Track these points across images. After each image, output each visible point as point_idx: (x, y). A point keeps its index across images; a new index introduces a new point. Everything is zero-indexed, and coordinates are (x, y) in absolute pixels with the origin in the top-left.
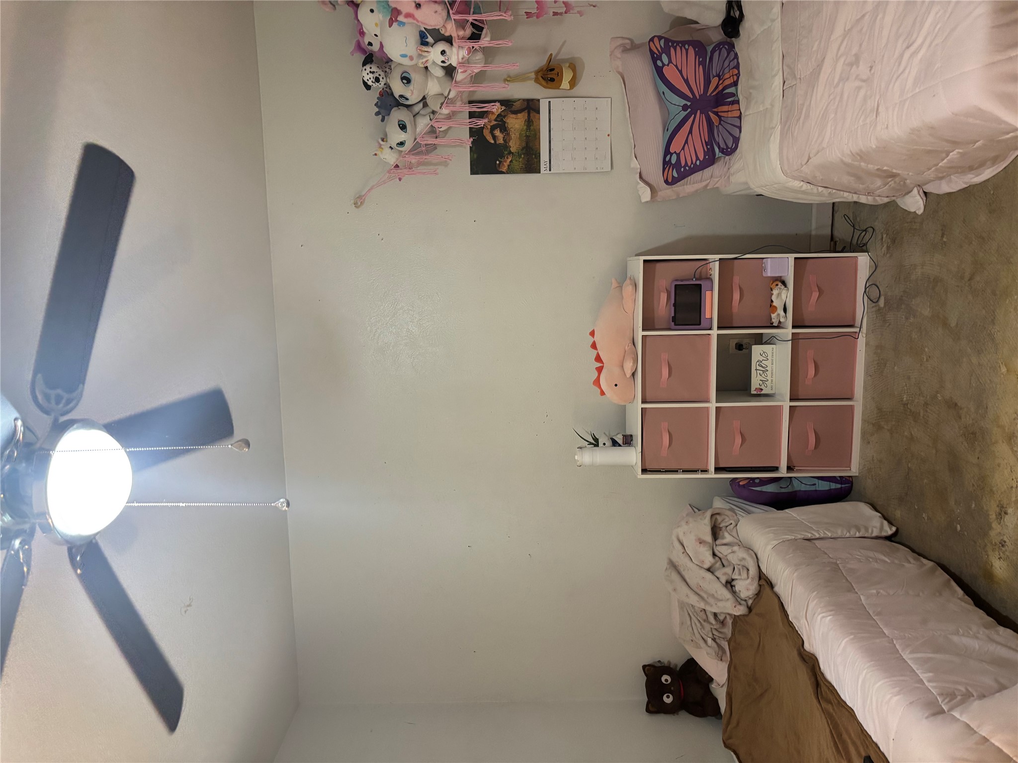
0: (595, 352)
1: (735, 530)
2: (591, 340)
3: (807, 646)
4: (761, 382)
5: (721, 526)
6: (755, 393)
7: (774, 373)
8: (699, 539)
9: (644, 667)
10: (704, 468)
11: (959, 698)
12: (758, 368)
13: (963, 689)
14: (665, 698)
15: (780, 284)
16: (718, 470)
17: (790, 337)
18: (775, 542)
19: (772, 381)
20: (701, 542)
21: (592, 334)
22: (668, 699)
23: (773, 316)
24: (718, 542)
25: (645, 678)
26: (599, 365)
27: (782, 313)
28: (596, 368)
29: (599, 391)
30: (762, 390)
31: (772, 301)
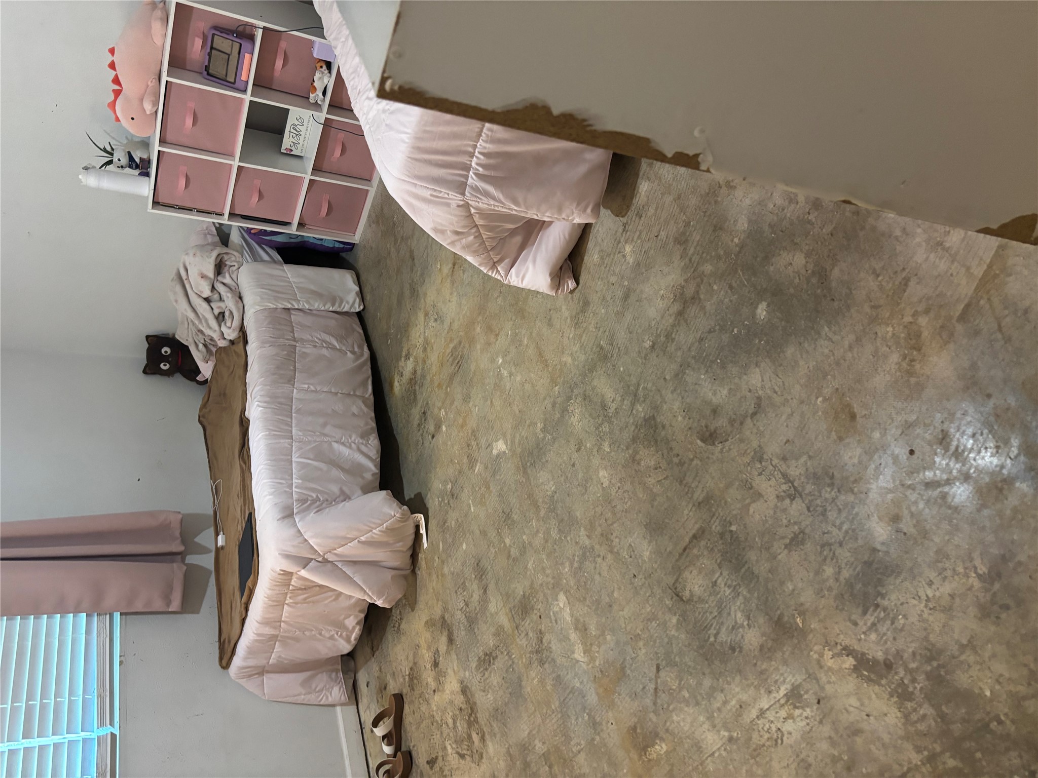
0: (114, 73)
1: (235, 273)
2: (110, 58)
3: (247, 413)
4: (292, 144)
5: (227, 263)
6: (285, 152)
7: (307, 137)
8: (202, 274)
9: (147, 337)
10: (218, 211)
11: (309, 502)
12: (292, 130)
13: (314, 496)
14: (162, 366)
15: (324, 67)
16: (232, 215)
17: (323, 121)
18: (258, 308)
19: (303, 145)
20: (203, 276)
21: (112, 51)
22: (164, 367)
23: (312, 96)
24: (220, 278)
25: (147, 346)
26: (117, 87)
27: (321, 95)
28: (113, 90)
29: (114, 117)
30: (292, 150)
31: (314, 81)
